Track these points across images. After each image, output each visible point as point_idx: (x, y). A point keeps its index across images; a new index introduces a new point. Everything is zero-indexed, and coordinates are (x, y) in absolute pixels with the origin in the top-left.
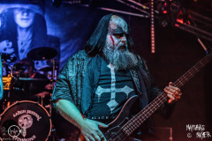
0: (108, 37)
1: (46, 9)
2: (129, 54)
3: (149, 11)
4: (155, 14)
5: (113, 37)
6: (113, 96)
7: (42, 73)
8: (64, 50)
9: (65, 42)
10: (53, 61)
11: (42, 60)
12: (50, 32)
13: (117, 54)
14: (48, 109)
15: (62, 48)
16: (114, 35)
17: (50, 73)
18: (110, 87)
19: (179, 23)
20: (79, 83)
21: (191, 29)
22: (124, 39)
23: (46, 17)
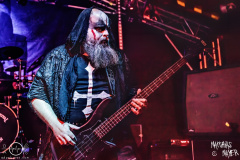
0: (89, 31)
1: (12, 8)
2: (110, 50)
3: (116, 7)
4: (122, 10)
5: (95, 31)
6: (89, 103)
7: (8, 73)
8: (31, 49)
9: (32, 40)
10: (19, 61)
11: (9, 60)
12: (16, 30)
13: (98, 49)
14: (15, 110)
15: (29, 47)
16: (96, 28)
17: (17, 73)
18: (86, 93)
19: (146, 19)
20: (57, 85)
21: (158, 25)
22: (106, 32)
23: (12, 16)
